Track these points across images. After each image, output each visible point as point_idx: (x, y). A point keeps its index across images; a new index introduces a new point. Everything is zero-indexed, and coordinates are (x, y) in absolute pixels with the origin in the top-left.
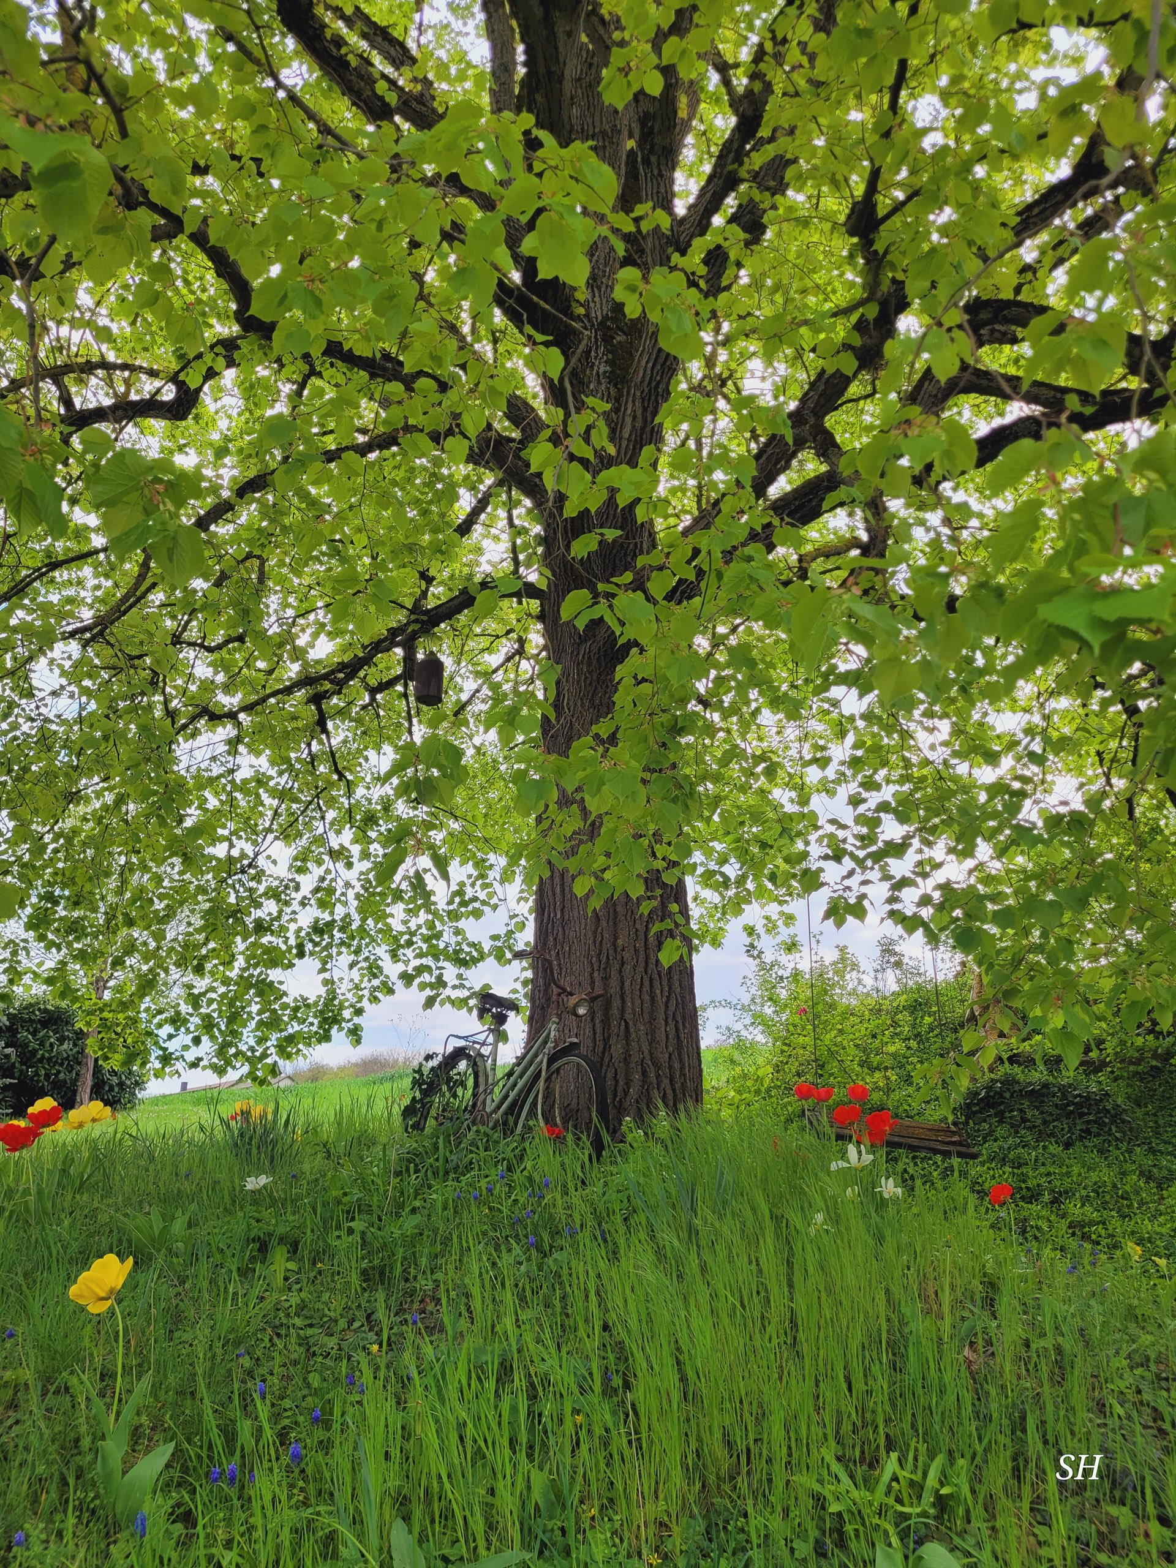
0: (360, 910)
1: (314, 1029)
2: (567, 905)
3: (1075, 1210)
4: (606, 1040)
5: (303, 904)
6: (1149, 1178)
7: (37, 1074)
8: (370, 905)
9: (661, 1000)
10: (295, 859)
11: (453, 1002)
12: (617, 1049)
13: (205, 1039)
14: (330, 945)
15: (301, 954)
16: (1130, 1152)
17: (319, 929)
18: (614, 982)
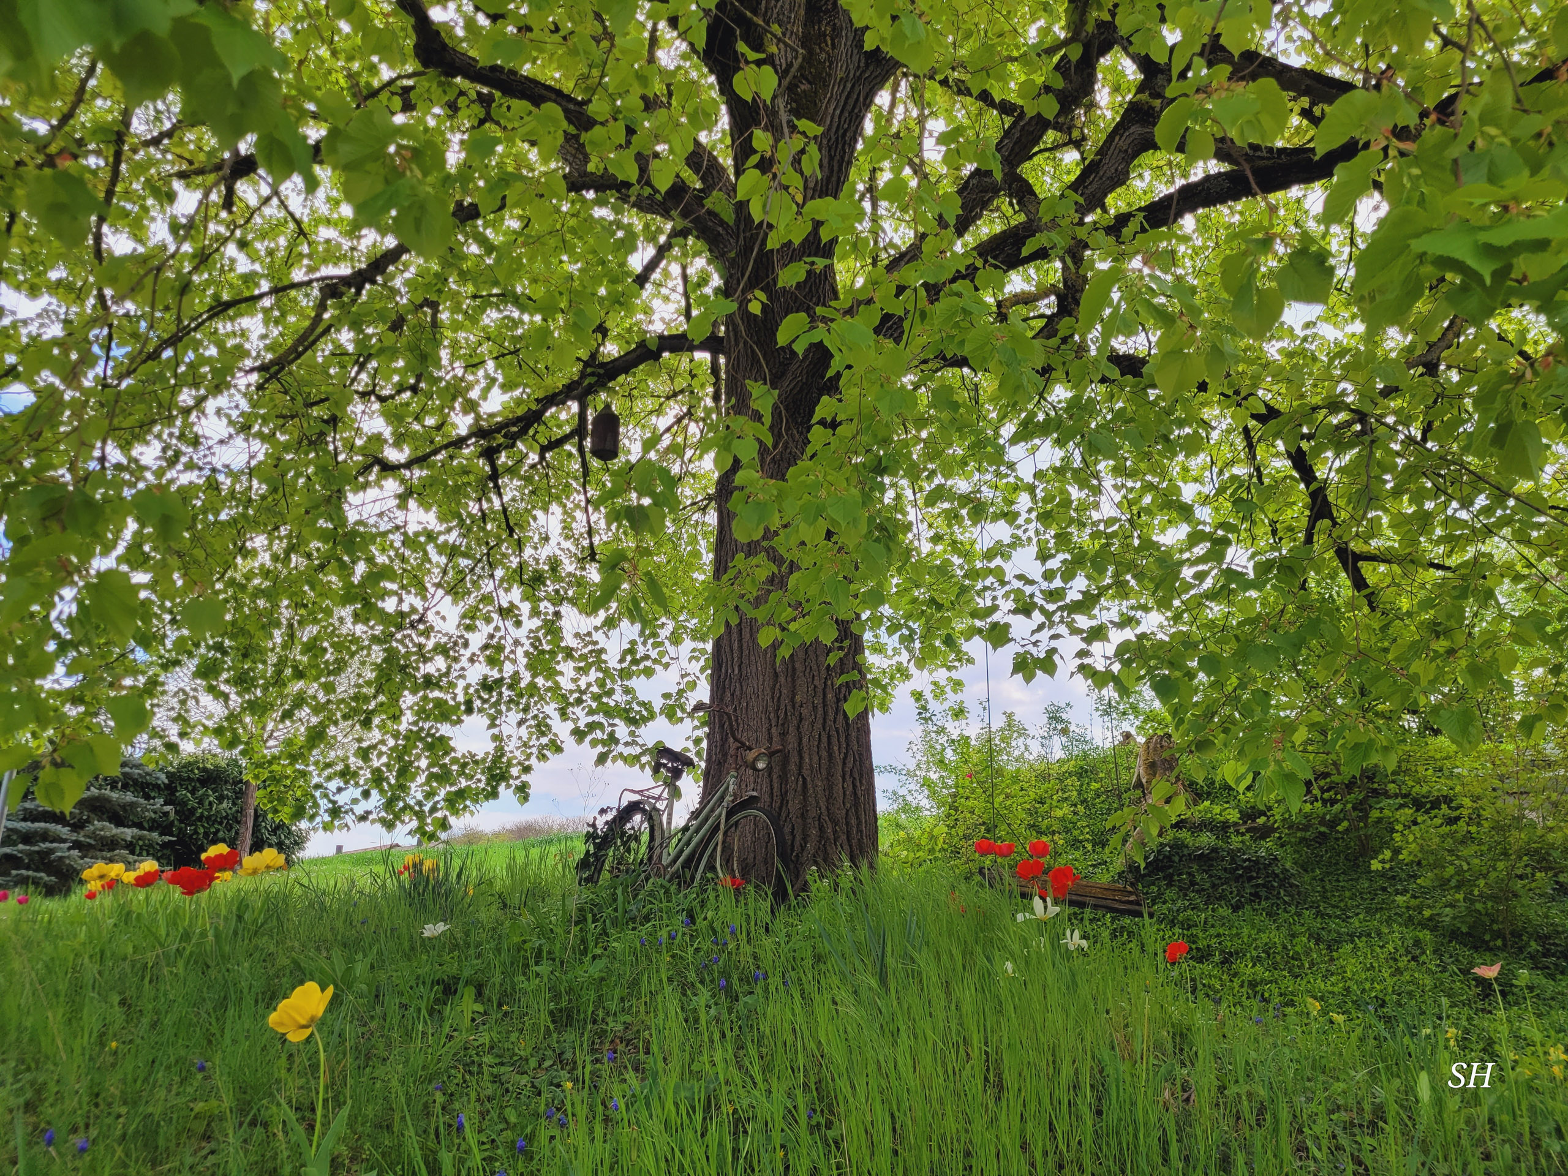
0: (529, 667)
1: (482, 785)
2: (745, 661)
3: (1247, 970)
4: (783, 796)
5: (472, 660)
6: (1318, 940)
7: (196, 832)
8: (541, 662)
9: (838, 757)
10: (464, 616)
11: (625, 759)
12: (794, 805)
13: (374, 793)
14: (498, 703)
15: (469, 710)
16: (1299, 915)
17: (487, 685)
18: (792, 739)
